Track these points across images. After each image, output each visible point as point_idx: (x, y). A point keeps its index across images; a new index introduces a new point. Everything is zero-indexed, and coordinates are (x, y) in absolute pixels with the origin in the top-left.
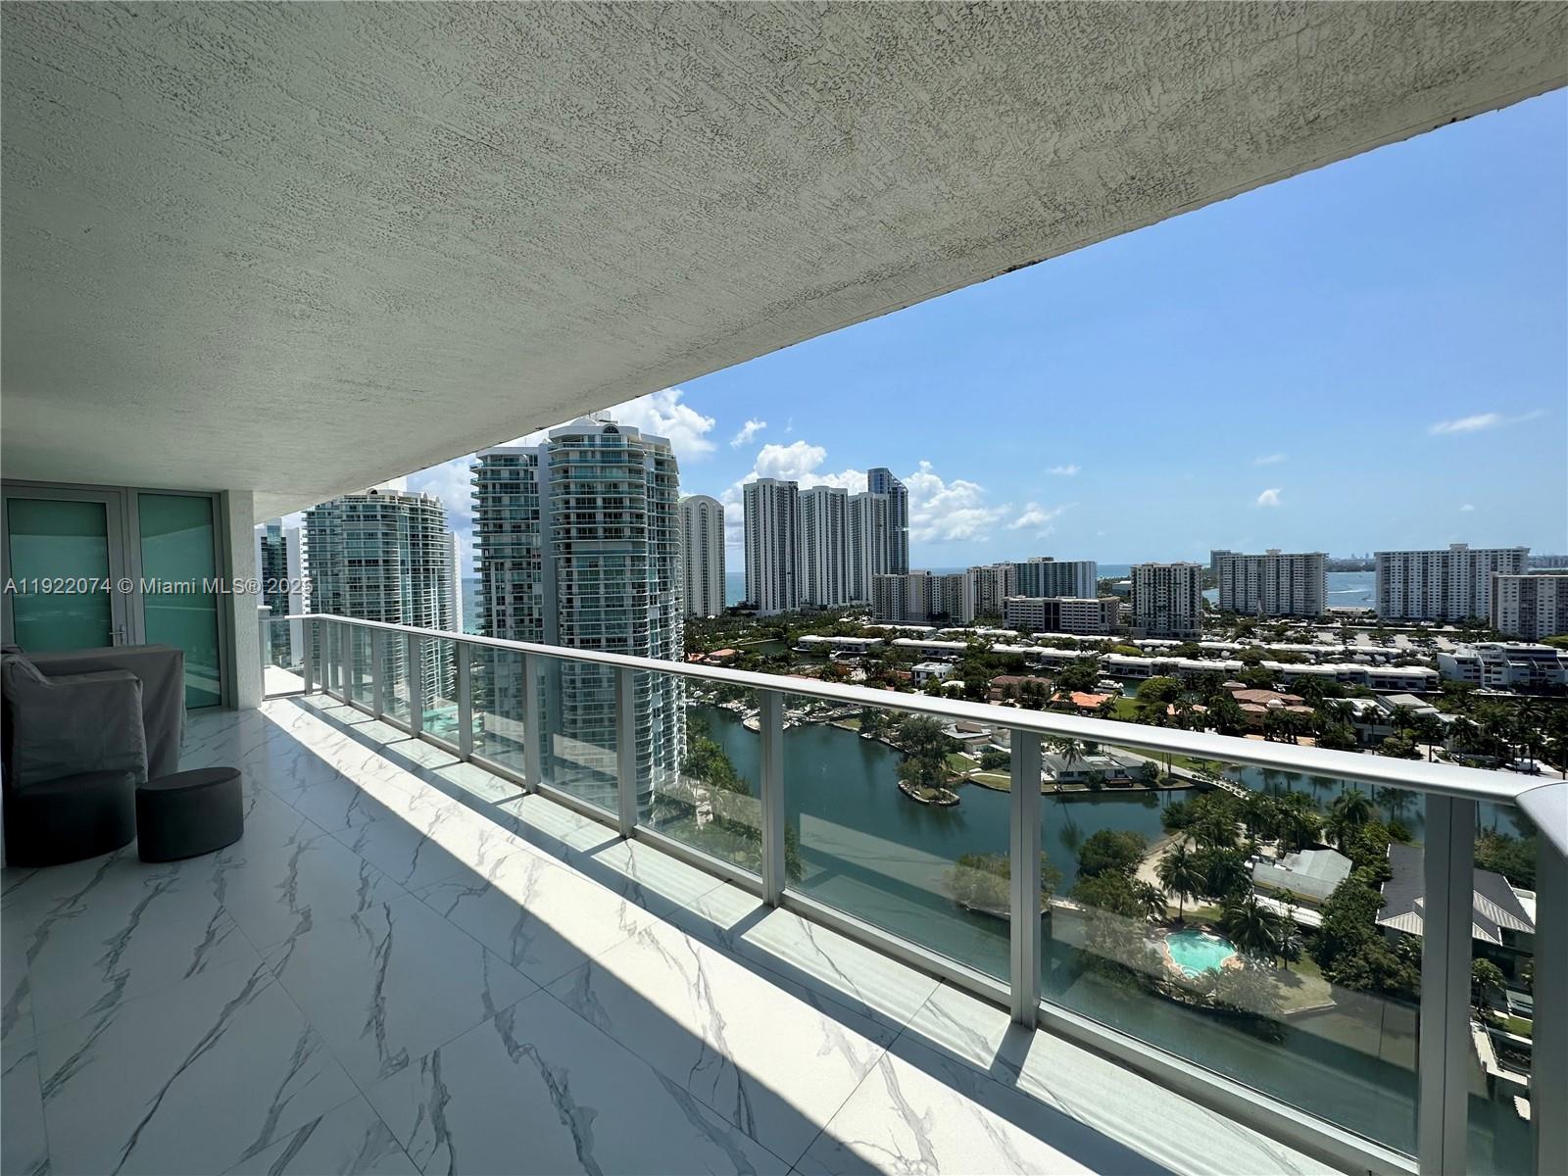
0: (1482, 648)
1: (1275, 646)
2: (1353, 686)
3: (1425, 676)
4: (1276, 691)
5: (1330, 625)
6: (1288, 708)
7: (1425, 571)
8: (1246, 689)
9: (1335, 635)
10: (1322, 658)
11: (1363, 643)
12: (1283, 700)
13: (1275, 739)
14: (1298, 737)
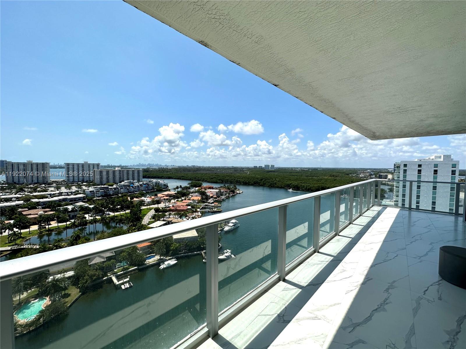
0: (95, 188)
1: (35, 194)
2: (64, 203)
3: (83, 196)
4: (38, 209)
5: (52, 185)
6: (46, 213)
7: (78, 168)
8: (28, 210)
9: (54, 188)
10: (52, 196)
11: (63, 190)
12: (43, 211)
13: (42, 225)
14: (50, 222)
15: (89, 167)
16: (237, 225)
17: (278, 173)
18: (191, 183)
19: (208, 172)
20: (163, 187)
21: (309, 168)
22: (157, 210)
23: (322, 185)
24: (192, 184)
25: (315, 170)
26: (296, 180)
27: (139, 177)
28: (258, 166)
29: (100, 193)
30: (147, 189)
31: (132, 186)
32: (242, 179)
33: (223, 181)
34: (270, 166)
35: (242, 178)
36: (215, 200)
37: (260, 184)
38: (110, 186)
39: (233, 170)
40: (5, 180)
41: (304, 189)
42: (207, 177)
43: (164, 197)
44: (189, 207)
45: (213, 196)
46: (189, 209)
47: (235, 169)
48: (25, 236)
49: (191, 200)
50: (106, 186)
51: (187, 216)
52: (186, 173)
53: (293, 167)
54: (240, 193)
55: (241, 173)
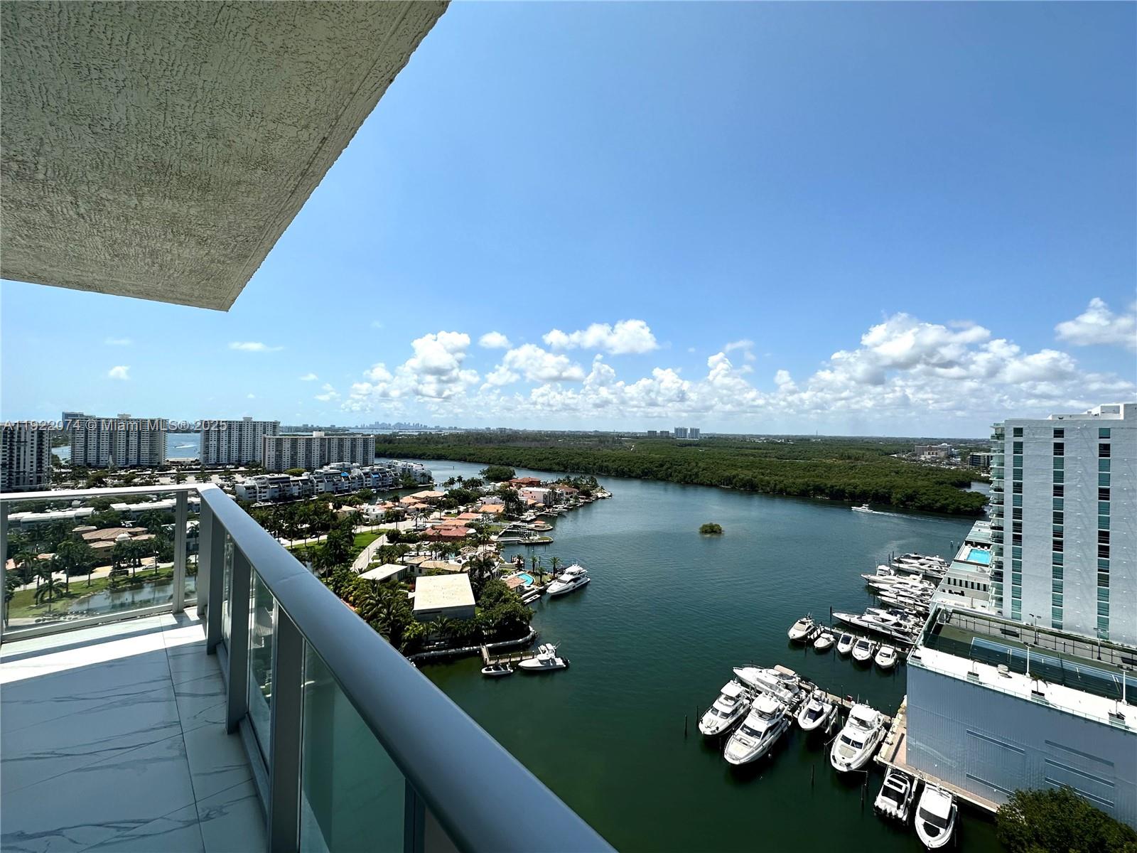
0: (258, 478)
4: (124, 527)
5: (168, 472)
6: (134, 539)
7: (229, 434)
8: (96, 530)
9: (172, 478)
10: (162, 496)
11: (191, 482)
12: (129, 533)
13: (122, 565)
14: (142, 560)
15: (254, 430)
16: (582, 579)
17: (707, 448)
18: (488, 471)
19: (533, 444)
20: (419, 479)
21: (788, 436)
22: (393, 536)
23: (816, 480)
24: (491, 474)
25: (804, 441)
26: (750, 466)
27: (367, 455)
28: (658, 432)
29: (268, 492)
30: (380, 484)
31: (344, 477)
32: (613, 462)
33: (566, 468)
34: (689, 432)
35: (613, 459)
36: (538, 514)
37: (657, 474)
38: (294, 474)
39: (596, 439)
40: (69, 458)
41: (768, 489)
42: (528, 456)
43: (415, 503)
44: (472, 531)
45: (535, 503)
46: (469, 535)
47: (602, 438)
48: (75, 593)
49: (480, 513)
50: (283, 475)
51: (460, 553)
52: (481, 446)
53: (748, 435)
54: (604, 498)
55: (614, 448)
